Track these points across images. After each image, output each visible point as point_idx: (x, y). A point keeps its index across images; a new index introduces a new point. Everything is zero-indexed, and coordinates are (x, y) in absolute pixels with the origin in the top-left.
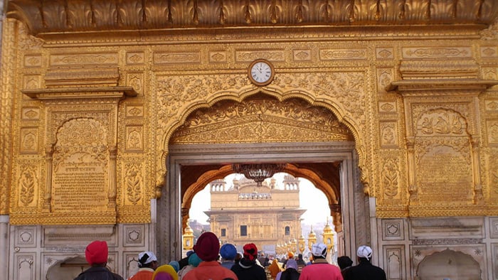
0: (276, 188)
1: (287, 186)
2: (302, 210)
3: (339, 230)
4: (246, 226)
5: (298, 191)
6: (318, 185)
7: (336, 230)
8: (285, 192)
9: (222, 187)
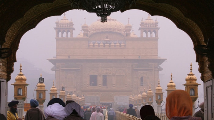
0: (132, 35)
1: (144, 33)
2: (161, 60)
3: (206, 78)
4: (96, 76)
5: (156, 39)
6: (180, 25)
7: (203, 78)
8: (141, 39)
9: (69, 33)
